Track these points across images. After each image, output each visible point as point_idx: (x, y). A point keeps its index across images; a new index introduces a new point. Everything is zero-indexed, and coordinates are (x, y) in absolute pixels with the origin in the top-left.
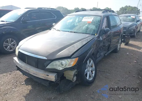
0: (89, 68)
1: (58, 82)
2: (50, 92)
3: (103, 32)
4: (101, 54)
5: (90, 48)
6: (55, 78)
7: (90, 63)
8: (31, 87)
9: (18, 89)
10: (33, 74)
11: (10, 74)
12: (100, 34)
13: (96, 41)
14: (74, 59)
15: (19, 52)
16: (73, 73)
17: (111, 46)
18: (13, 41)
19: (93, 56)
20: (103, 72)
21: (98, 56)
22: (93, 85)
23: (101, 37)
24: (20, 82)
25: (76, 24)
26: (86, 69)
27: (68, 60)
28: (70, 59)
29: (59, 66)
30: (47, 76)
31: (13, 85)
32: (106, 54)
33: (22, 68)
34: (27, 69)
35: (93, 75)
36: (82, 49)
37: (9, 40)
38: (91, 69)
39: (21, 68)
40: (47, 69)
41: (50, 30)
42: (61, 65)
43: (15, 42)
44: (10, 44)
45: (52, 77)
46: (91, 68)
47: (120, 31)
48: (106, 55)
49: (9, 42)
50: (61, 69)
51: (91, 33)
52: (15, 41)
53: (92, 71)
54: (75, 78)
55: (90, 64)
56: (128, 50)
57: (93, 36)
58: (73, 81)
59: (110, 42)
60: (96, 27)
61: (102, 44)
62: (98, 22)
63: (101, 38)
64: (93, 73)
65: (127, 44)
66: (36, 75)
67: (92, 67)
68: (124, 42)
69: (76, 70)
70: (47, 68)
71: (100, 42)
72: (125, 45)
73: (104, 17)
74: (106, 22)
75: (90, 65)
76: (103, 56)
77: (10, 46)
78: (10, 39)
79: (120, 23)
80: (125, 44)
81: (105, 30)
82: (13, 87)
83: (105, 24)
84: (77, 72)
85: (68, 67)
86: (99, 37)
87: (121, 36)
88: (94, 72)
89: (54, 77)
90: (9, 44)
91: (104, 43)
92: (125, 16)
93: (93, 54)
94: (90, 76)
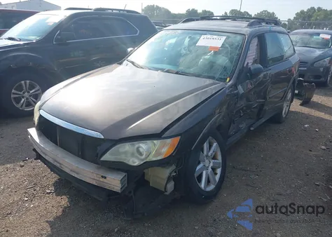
0: (207, 161)
1: (130, 192)
2: (111, 215)
3: (246, 75)
4: (241, 126)
5: (212, 115)
6: (122, 184)
7: (210, 149)
8: (67, 200)
9: (37, 204)
10: (71, 171)
11: (23, 166)
12: (238, 78)
13: (227, 95)
14: (169, 141)
15: (41, 117)
16: (166, 172)
17: (266, 108)
18: (34, 88)
19: (220, 133)
20: (244, 172)
21: (231, 131)
22: (216, 202)
23: (240, 87)
24: (43, 188)
25: (183, 52)
26: (199, 163)
27: (155, 142)
28: (159, 141)
29: (133, 155)
30: (102, 180)
31: (26, 193)
32: (251, 126)
33: (46, 155)
34: (58, 160)
35: (217, 177)
36: (194, 114)
37: (25, 83)
38: (211, 164)
39: (44, 156)
40: (103, 161)
41: (120, 64)
42: (137, 154)
43: (38, 90)
44: (26, 93)
45: (114, 182)
46: (212, 161)
47: (290, 71)
48: (252, 129)
49: (24, 88)
50: (137, 163)
51: (217, 76)
52: (38, 87)
53: (214, 169)
54: (171, 186)
55: (211, 152)
56: (308, 117)
57: (221, 83)
58: (166, 193)
59: (265, 98)
60: (231, 60)
61: (242, 103)
62: (236, 48)
63: (241, 89)
64: (216, 174)
65: (306, 103)
66: (77, 173)
67: (214, 158)
68: (298, 96)
69: (173, 167)
70: (102, 159)
71: (237, 98)
72: (301, 105)
73: (252, 36)
74: (257, 49)
75: (210, 154)
76: (245, 131)
77: (27, 99)
78: (28, 81)
79: (293, 52)
80: (301, 102)
81: (252, 68)
82: (26, 199)
83: (252, 53)
84: (175, 172)
85: (154, 159)
86: (235, 86)
87: (292, 81)
88: (219, 171)
89: (119, 182)
90: (24, 93)
91: (248, 100)
92: (305, 33)
93: (219, 128)
94: (208, 182)
